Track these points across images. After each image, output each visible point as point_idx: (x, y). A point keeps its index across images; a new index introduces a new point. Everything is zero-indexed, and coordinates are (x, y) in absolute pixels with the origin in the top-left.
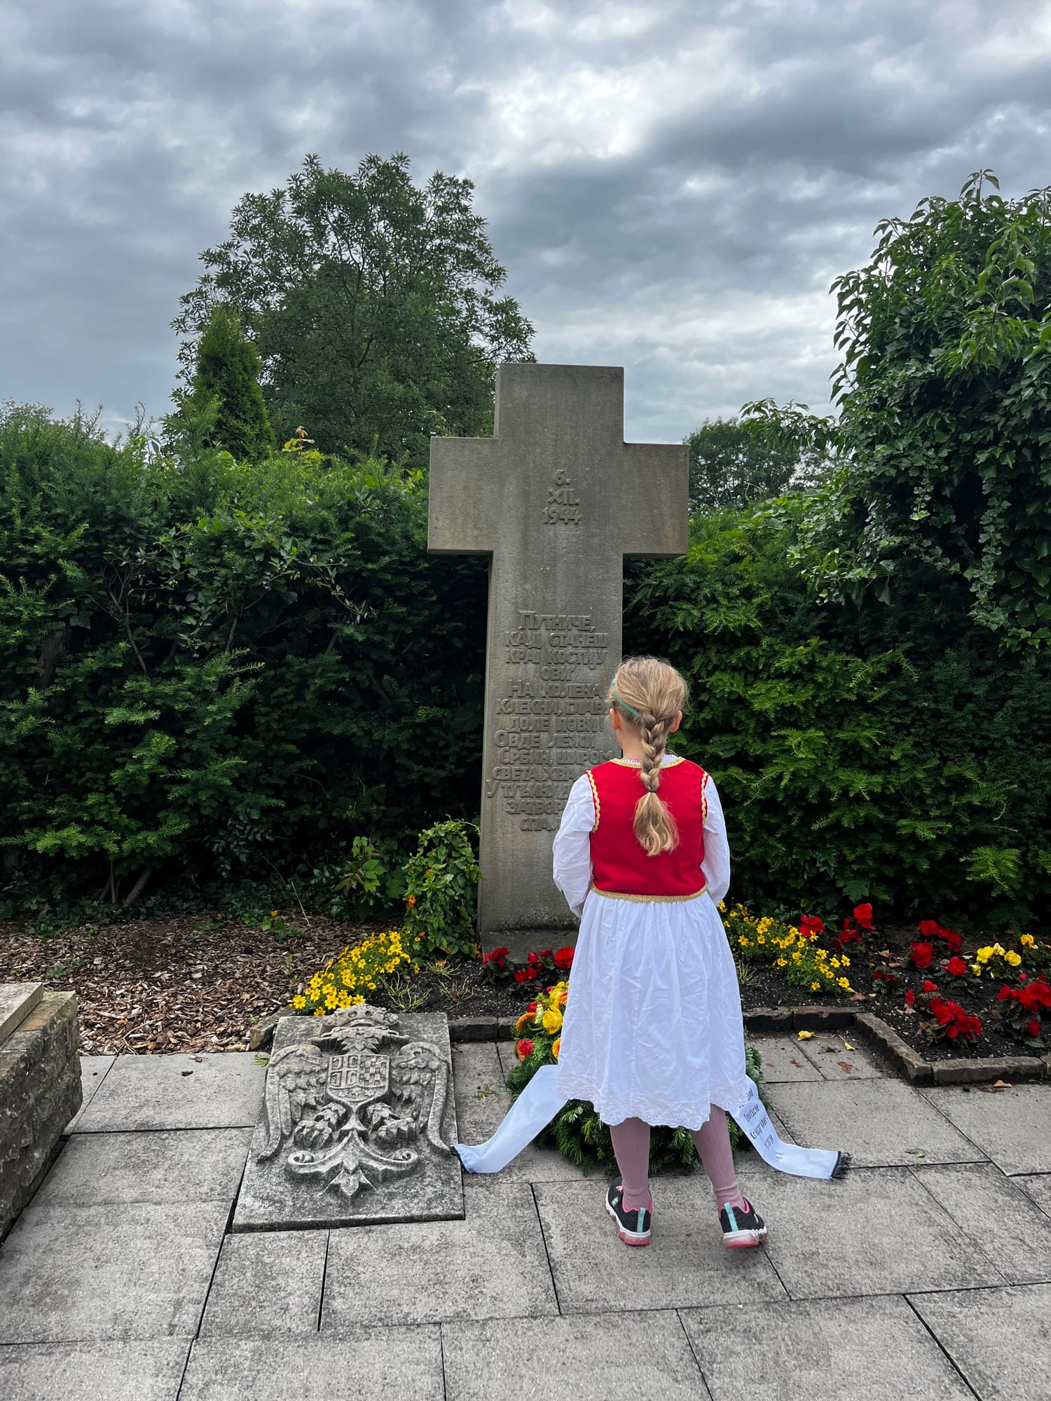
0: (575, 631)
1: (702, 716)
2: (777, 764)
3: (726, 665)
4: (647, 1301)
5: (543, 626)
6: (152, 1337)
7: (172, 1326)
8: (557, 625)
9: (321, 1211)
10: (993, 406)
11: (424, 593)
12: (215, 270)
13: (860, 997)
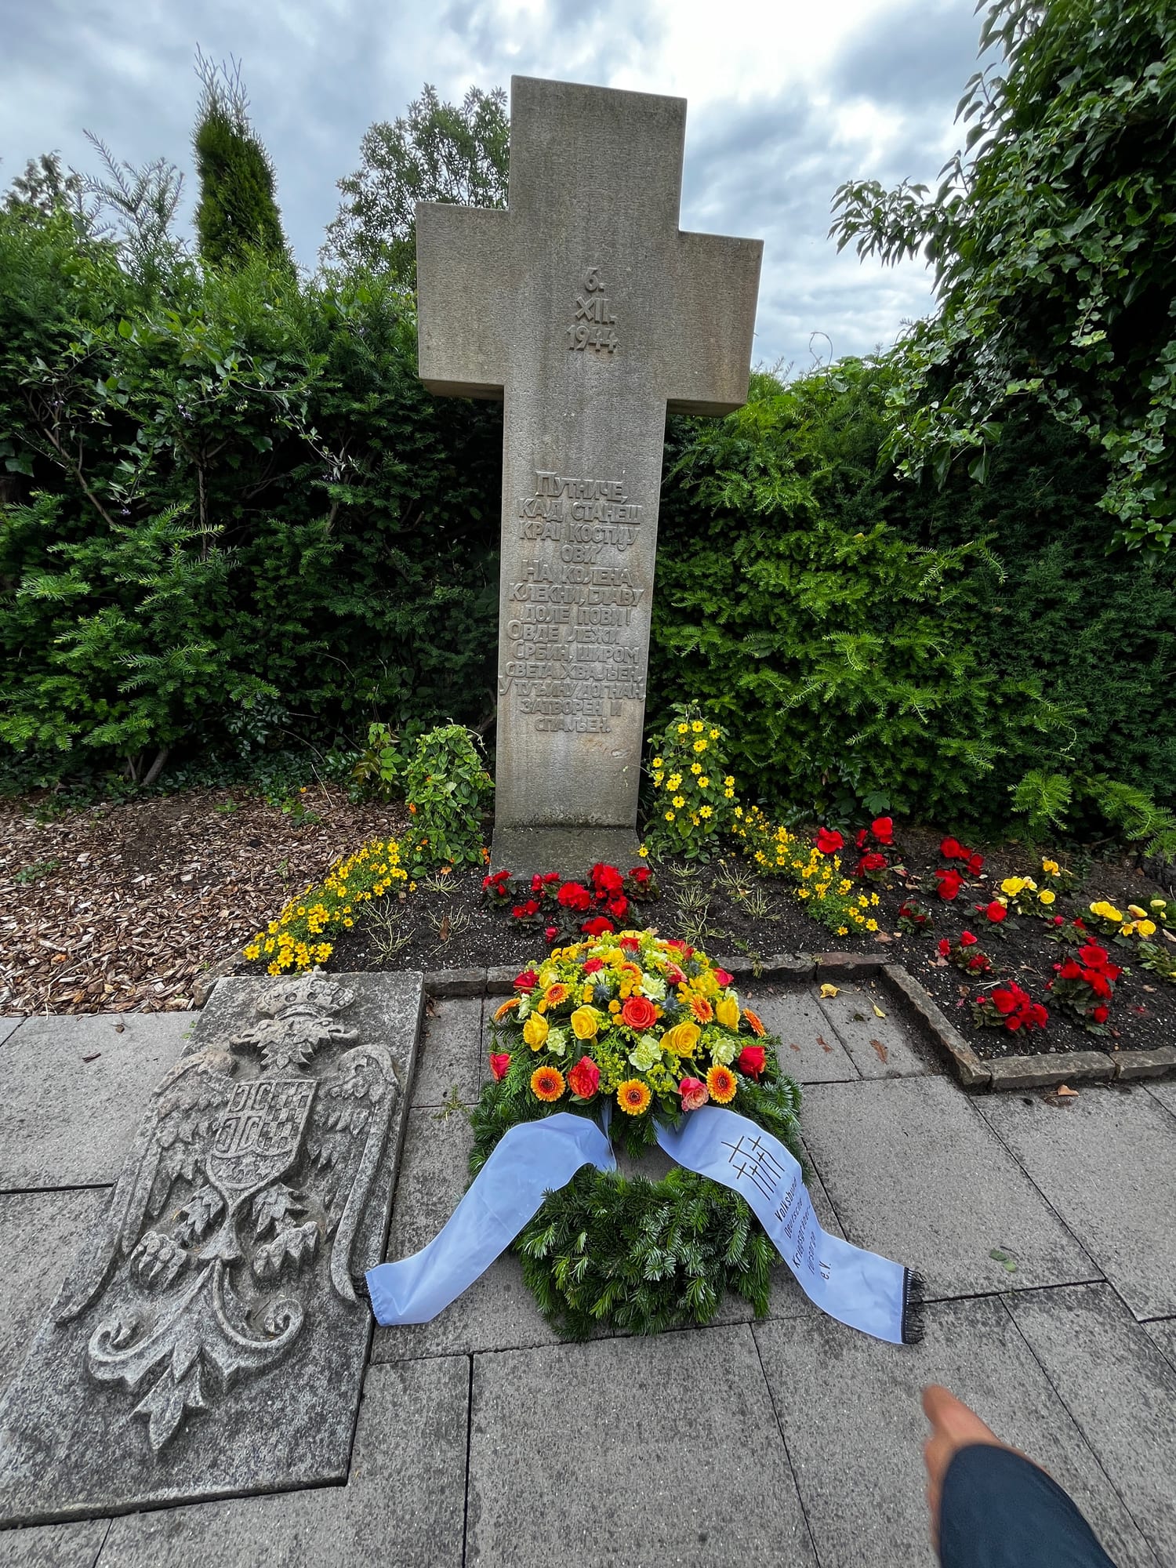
0: (602, 501)
1: (740, 610)
2: (821, 672)
3: (771, 552)
5: (565, 493)
8: (582, 492)
11: (430, 448)
12: (351, 200)
13: (884, 937)
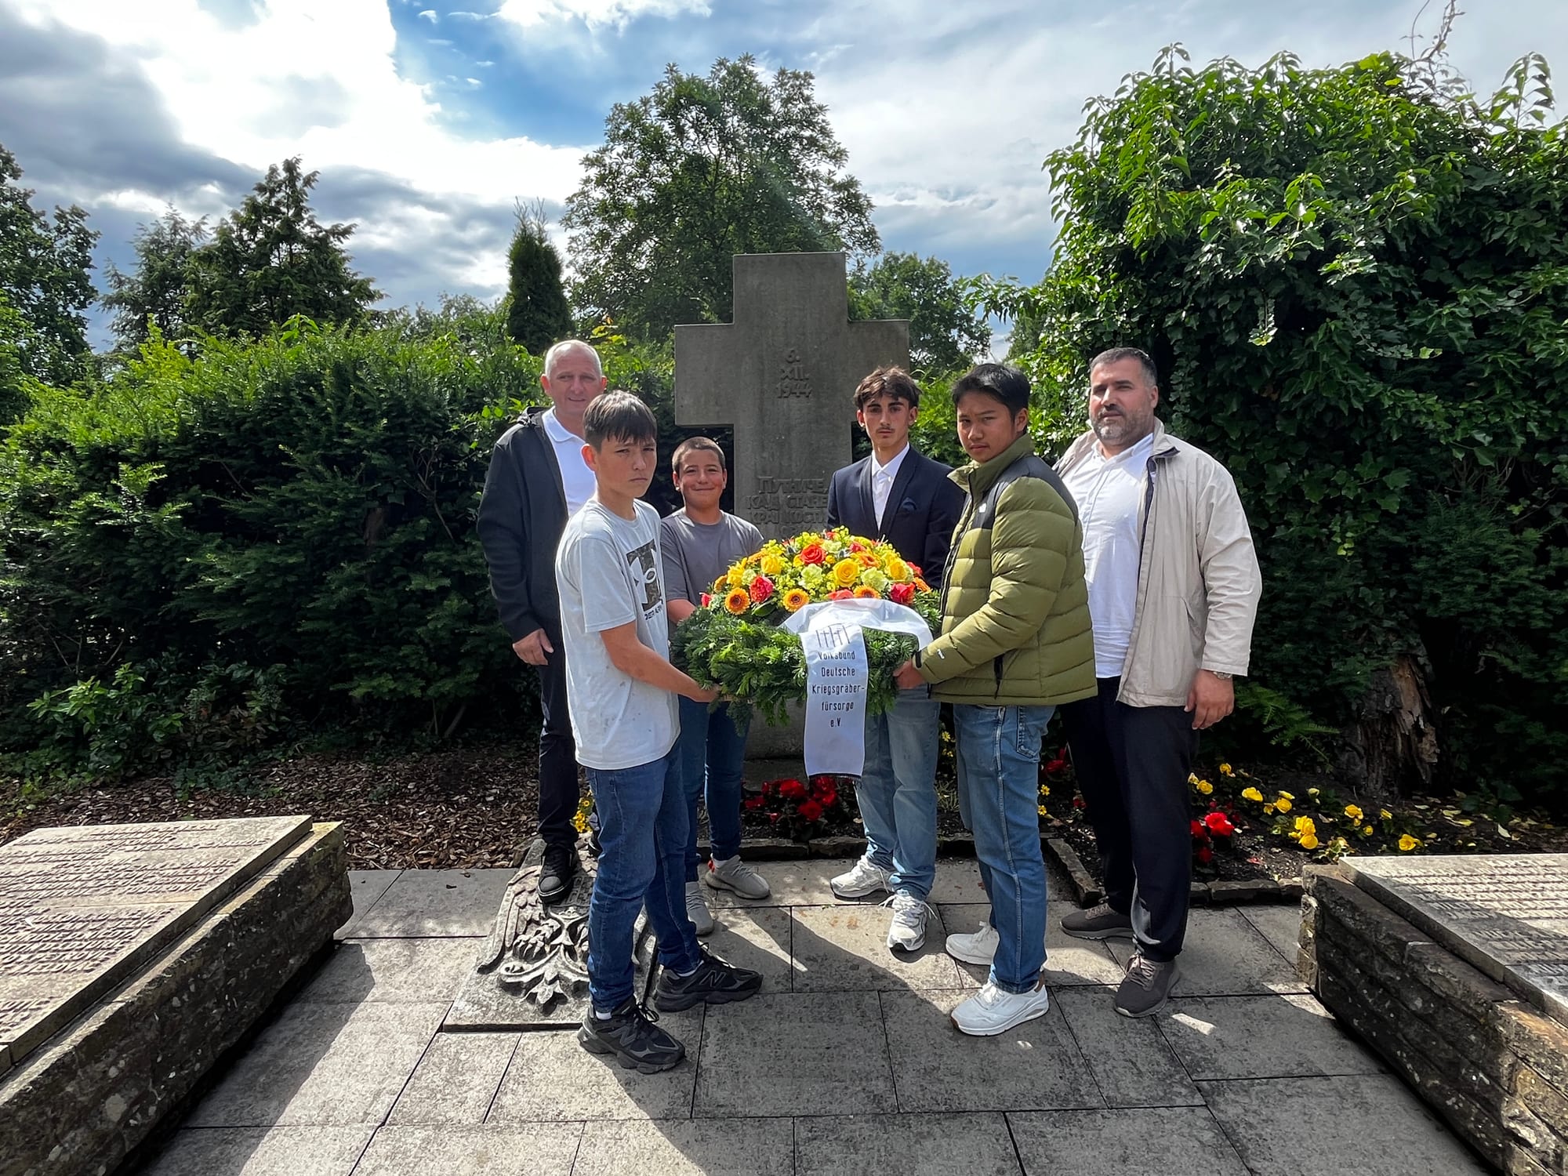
0: (809, 492)
4: (770, 1108)
5: (780, 490)
6: (347, 1124)
7: (366, 1114)
8: (793, 488)
9: (518, 1015)
10: (1179, 272)
12: (594, 172)
13: (1057, 823)
